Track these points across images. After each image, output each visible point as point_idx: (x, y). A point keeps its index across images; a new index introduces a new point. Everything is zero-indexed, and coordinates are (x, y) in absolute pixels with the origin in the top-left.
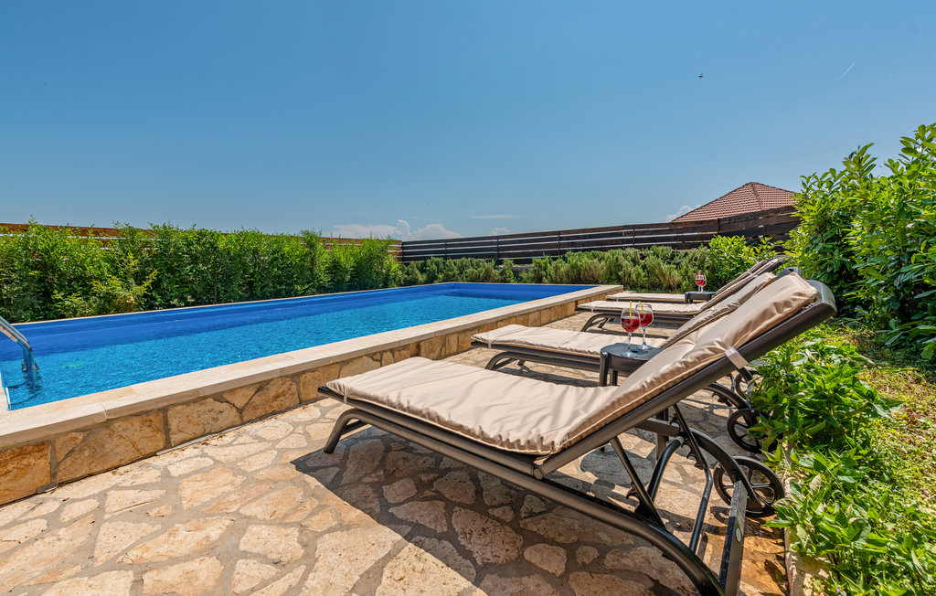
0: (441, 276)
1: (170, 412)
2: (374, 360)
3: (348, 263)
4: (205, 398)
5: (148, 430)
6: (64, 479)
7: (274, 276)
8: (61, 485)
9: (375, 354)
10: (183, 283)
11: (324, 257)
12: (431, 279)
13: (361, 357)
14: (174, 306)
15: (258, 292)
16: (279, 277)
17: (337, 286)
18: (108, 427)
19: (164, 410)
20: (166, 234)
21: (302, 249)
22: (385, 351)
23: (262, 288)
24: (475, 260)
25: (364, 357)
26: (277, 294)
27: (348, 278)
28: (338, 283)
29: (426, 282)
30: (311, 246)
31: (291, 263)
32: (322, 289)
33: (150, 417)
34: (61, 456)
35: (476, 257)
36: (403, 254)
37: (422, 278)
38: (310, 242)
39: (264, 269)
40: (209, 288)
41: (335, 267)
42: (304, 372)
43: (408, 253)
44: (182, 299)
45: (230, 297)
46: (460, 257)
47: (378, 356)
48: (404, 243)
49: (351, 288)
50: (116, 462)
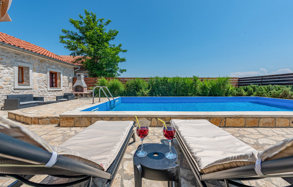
0: (255, 93)
1: (92, 119)
2: (148, 119)
3: (209, 87)
4: (99, 117)
5: (88, 121)
6: (76, 126)
7: (182, 90)
8: (75, 127)
9: (149, 117)
10: (159, 91)
11: (200, 84)
12: (250, 94)
13: (143, 117)
14: (157, 96)
15: (178, 94)
16: (184, 90)
17: (204, 95)
18: (82, 118)
19: (91, 118)
20: (157, 78)
21: (192, 81)
22: (153, 118)
23: (179, 93)
24: (277, 86)
25: (144, 118)
26: (183, 95)
27: (209, 92)
28: (205, 93)
29: (247, 95)
30: (195, 81)
31: (188, 86)
32: (199, 95)
33: (89, 119)
34: (75, 121)
35: (279, 84)
36: (239, 83)
37: (245, 93)
38: (195, 79)
39: (179, 88)
40: (166, 92)
41: (204, 88)
42: (123, 117)
43: (242, 82)
44: (159, 95)
45: (170, 95)
46: (268, 84)
47: (150, 119)
48: (239, 79)
49: (210, 95)
50: (82, 126)
